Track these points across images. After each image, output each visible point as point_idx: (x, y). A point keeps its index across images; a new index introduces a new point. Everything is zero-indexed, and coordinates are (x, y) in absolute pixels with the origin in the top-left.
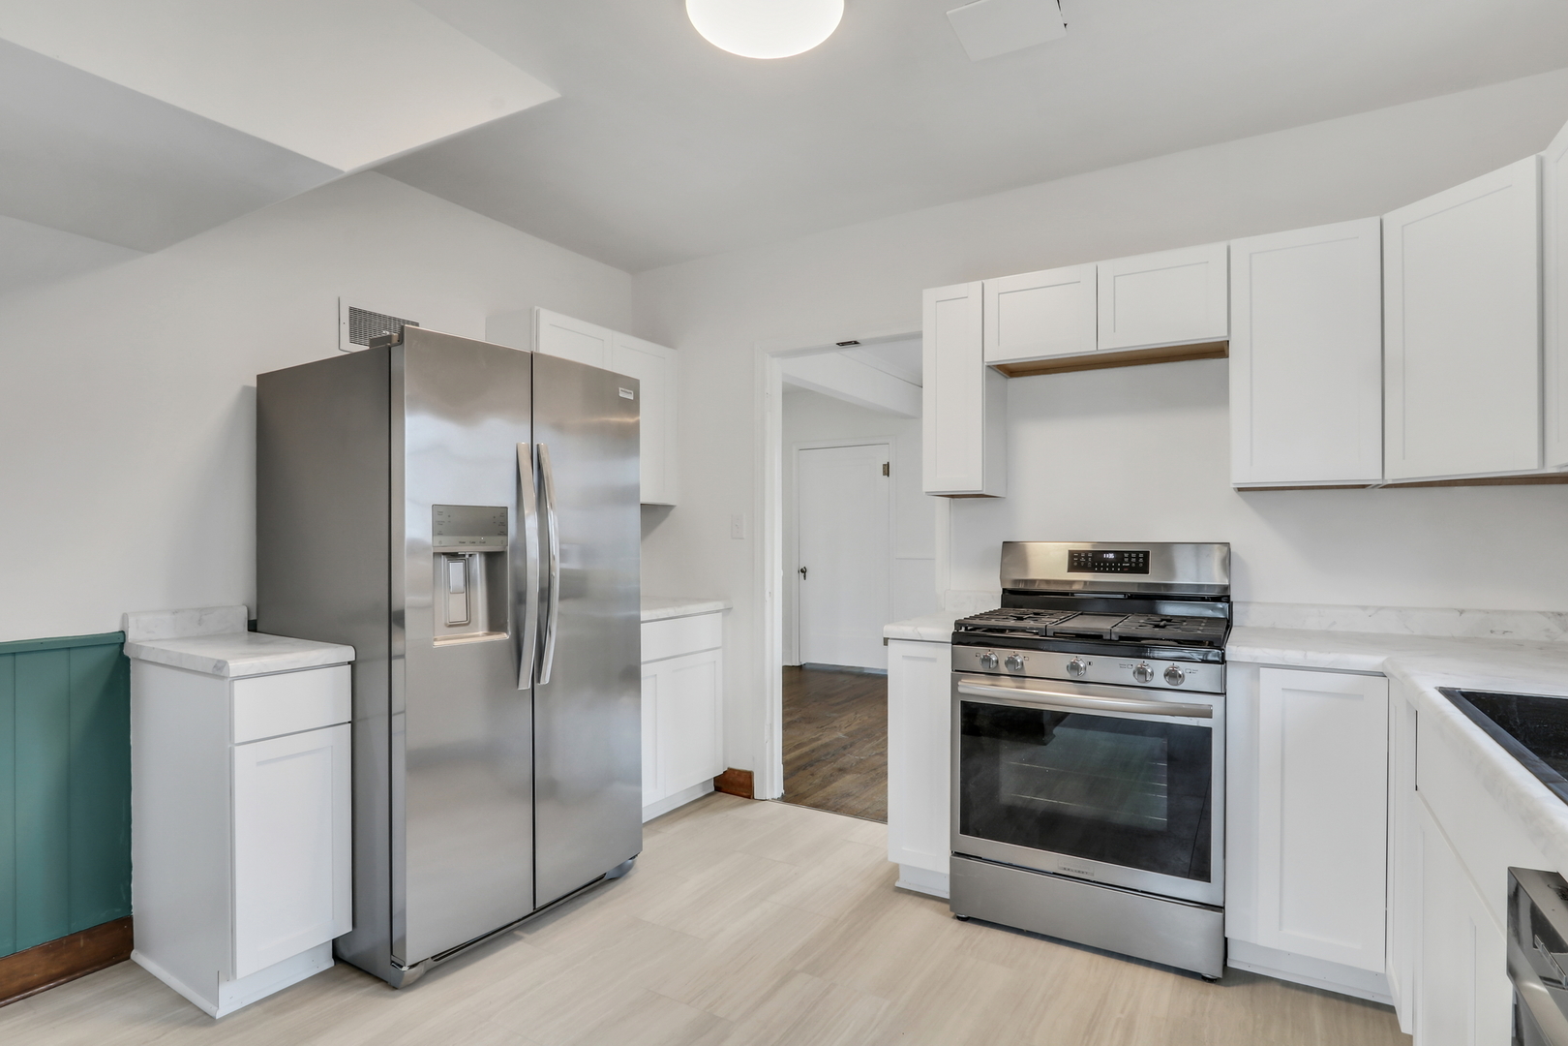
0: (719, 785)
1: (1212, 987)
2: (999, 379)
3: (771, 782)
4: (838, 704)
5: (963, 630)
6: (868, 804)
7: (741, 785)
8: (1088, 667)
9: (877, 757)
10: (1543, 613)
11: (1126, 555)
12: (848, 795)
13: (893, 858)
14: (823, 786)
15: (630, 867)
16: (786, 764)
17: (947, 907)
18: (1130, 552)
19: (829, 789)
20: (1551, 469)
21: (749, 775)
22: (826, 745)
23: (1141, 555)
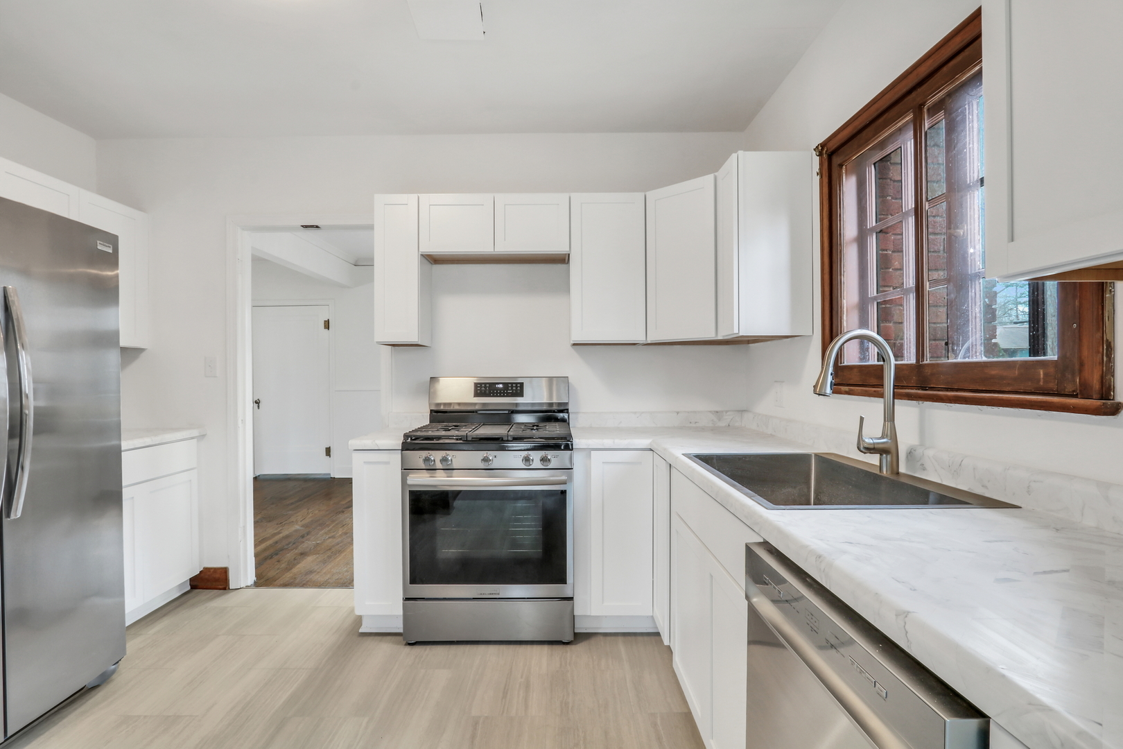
0: (195, 583)
1: (568, 648)
2: (428, 265)
3: (244, 572)
4: (292, 504)
5: (409, 440)
6: (328, 576)
7: (217, 580)
8: (494, 459)
9: (330, 540)
10: (710, 412)
11: (510, 385)
12: (311, 572)
13: (358, 613)
14: (288, 569)
15: (114, 672)
16: (256, 555)
17: (400, 638)
18: (512, 383)
19: (295, 570)
20: (720, 337)
21: (225, 571)
22: (287, 537)
23: (519, 385)
